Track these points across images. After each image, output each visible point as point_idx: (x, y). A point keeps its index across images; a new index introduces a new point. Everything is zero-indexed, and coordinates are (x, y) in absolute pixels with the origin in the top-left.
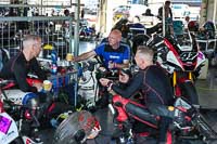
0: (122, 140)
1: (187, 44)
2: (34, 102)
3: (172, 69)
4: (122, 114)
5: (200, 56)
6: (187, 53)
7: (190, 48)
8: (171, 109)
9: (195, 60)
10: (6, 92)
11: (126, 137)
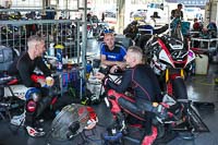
0: (114, 131)
2: (35, 97)
3: (164, 66)
4: (115, 106)
6: (178, 51)
7: (181, 47)
9: (186, 58)
10: (12, 87)
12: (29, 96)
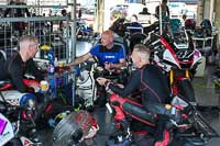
0: (120, 139)
1: (183, 42)
2: (31, 103)
3: (169, 67)
4: (119, 113)
5: (196, 53)
6: (183, 51)
7: (186, 46)
8: (168, 107)
9: (192, 58)
10: (3, 93)
11: (124, 136)
12: (24, 102)
